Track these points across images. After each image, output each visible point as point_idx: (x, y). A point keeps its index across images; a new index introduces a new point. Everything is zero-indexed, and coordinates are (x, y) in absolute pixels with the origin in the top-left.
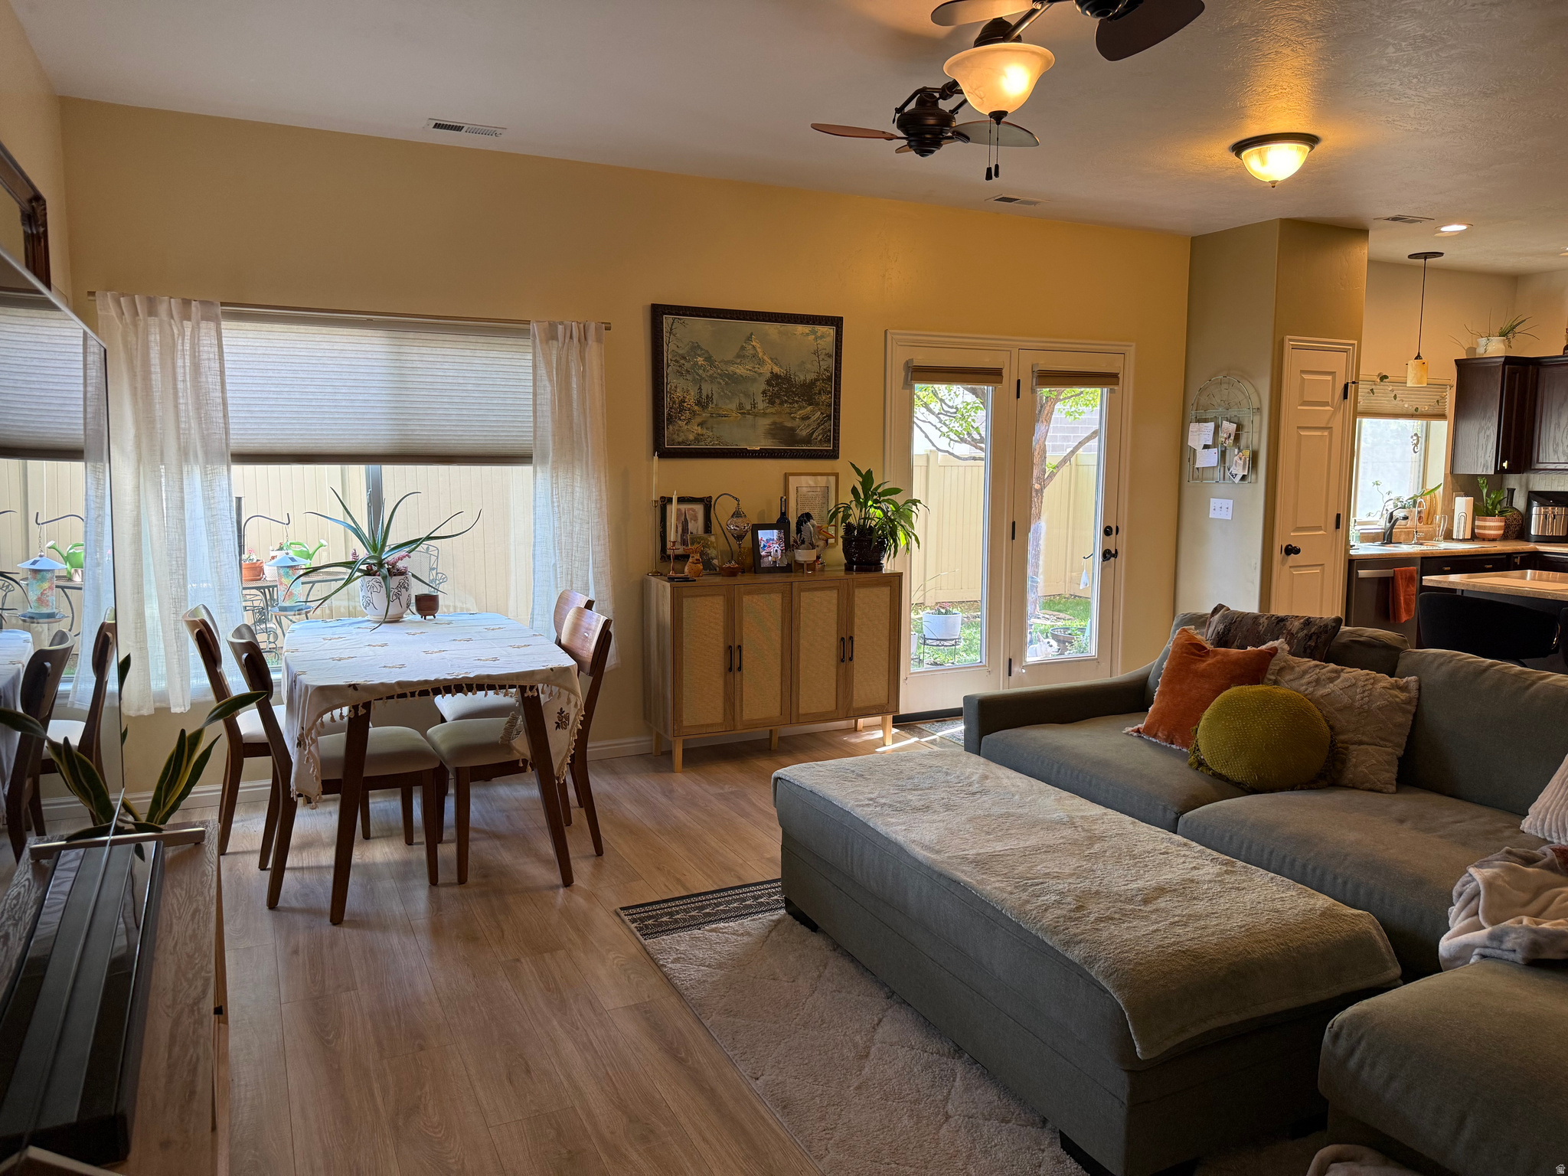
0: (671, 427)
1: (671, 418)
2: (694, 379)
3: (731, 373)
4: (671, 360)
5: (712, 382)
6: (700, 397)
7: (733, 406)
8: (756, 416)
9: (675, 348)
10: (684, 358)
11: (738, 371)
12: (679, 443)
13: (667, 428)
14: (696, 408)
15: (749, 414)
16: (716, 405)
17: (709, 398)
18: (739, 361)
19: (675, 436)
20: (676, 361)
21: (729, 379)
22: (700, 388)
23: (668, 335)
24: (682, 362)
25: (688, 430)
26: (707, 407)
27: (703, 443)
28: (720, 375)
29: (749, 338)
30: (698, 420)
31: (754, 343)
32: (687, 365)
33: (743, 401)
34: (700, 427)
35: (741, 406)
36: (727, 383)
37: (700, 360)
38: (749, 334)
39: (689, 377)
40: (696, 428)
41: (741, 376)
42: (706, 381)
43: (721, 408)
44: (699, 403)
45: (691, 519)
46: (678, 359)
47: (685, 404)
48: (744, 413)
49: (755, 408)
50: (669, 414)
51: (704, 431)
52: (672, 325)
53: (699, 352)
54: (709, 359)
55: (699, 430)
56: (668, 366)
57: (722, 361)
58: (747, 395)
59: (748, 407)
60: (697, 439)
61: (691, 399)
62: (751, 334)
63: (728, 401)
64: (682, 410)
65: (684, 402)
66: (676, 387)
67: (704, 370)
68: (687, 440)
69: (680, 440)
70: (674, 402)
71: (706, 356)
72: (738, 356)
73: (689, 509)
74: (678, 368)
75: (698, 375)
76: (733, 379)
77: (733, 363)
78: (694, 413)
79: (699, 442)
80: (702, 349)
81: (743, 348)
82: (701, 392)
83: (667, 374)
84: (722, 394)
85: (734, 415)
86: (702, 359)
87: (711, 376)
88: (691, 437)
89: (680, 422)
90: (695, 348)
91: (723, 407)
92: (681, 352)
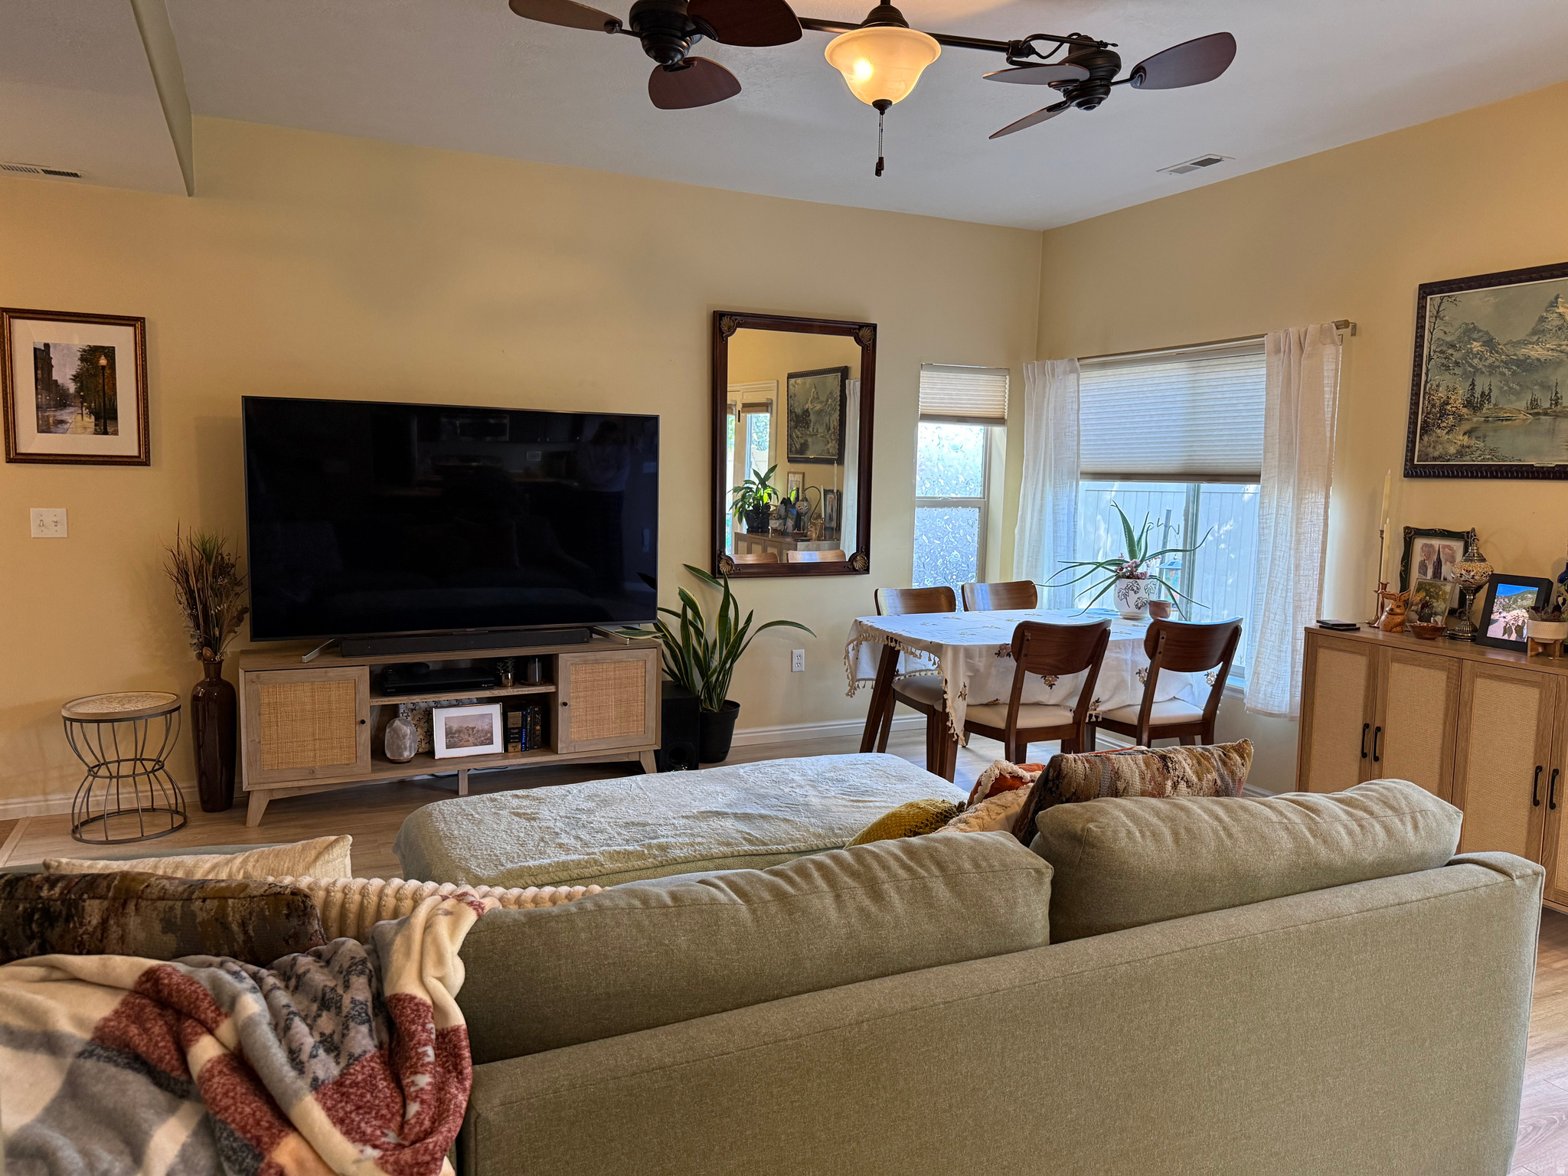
0: (1426, 438)
1: (1428, 426)
2: (1465, 372)
3: (1522, 358)
4: (1435, 352)
5: (1491, 374)
6: (1472, 395)
7: (1522, 404)
8: (1557, 416)
9: (1441, 335)
10: (1453, 346)
11: (1532, 353)
12: (1435, 459)
13: (1421, 439)
14: (1465, 410)
15: (1546, 414)
16: (1495, 405)
17: (1486, 396)
18: (1535, 338)
19: (1430, 450)
20: (1442, 352)
21: (1518, 367)
22: (1473, 384)
23: (1433, 320)
24: (1450, 351)
25: (1449, 441)
26: (1480, 408)
27: (1468, 458)
28: (1505, 363)
29: (1554, 304)
30: (1466, 426)
31: (1561, 310)
32: (1457, 356)
33: (1538, 395)
34: (1466, 437)
35: (1534, 404)
36: (1514, 373)
37: (1476, 346)
38: (1552, 298)
39: (1458, 371)
40: (1461, 438)
41: (1538, 360)
42: (1483, 373)
43: (1502, 409)
44: (1469, 404)
45: (1446, 560)
46: (1445, 348)
47: (1449, 407)
48: (1538, 414)
49: (1556, 404)
50: (1425, 422)
51: (1473, 442)
52: (1439, 307)
53: (1475, 336)
54: (1490, 343)
55: (1466, 441)
56: (1430, 359)
57: (1508, 343)
58: (1545, 387)
59: (1546, 404)
60: (1460, 453)
61: (1457, 401)
62: (1557, 297)
63: (1513, 398)
64: (1443, 414)
65: (1448, 404)
66: (1438, 386)
67: (1480, 359)
68: (1446, 455)
69: (1436, 454)
70: (1434, 406)
71: (1485, 339)
72: (1534, 332)
73: (1445, 547)
74: (1443, 361)
75: (1471, 366)
76: (1526, 365)
77: (1525, 343)
78: (1460, 418)
79: (1462, 456)
80: (1479, 331)
81: (1543, 319)
82: (1473, 389)
83: (1428, 370)
84: (1505, 388)
85: (1521, 416)
86: (1478, 344)
87: (1490, 366)
88: (1452, 450)
89: (1439, 431)
90: (1470, 331)
91: (1505, 407)
92: (1449, 339)
